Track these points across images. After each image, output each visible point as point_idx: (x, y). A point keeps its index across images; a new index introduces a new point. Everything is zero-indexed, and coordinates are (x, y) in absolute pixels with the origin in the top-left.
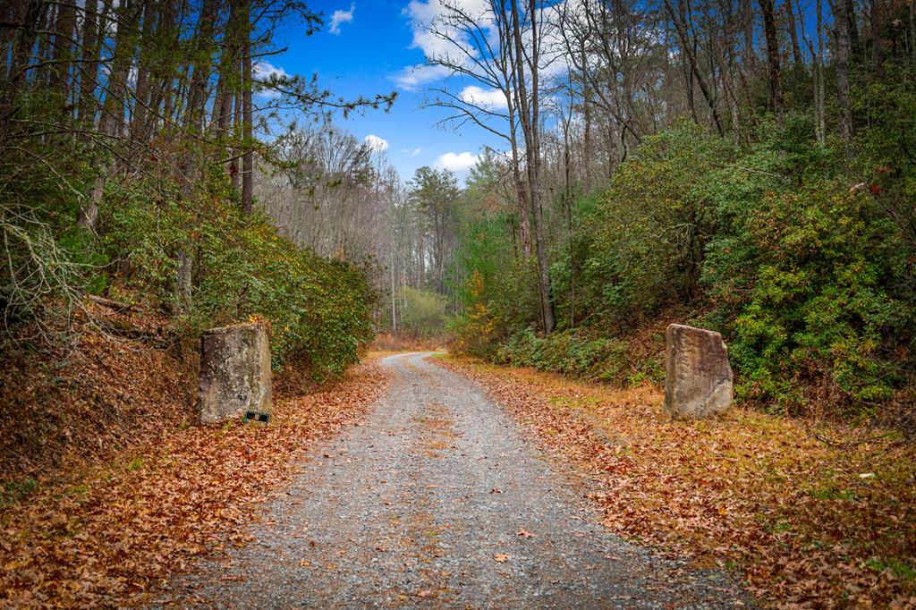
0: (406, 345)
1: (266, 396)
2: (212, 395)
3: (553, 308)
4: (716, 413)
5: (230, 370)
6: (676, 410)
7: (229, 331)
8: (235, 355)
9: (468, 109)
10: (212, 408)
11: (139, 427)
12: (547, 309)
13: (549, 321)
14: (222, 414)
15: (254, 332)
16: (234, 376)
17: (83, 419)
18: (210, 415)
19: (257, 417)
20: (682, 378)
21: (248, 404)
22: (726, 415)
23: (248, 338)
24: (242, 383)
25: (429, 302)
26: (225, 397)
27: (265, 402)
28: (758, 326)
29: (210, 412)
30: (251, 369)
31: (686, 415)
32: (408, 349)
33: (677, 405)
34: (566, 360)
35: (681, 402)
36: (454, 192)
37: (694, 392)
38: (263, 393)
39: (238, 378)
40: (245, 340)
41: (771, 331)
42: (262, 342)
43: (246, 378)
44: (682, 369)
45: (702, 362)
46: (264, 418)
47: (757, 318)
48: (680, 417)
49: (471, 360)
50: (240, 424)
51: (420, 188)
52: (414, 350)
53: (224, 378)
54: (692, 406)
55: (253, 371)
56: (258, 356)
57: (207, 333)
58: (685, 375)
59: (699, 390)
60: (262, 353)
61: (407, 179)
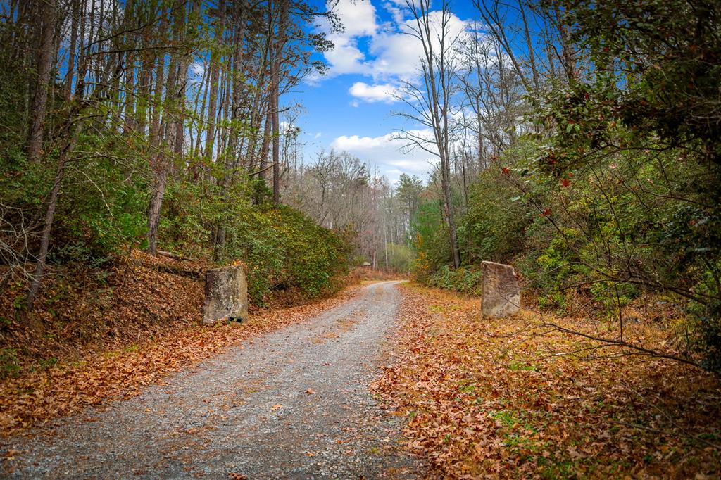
0: (390, 276)
1: (243, 307)
2: (210, 307)
3: (459, 253)
4: (510, 315)
5: (222, 293)
6: (485, 313)
7: (221, 271)
8: (225, 284)
9: (416, 139)
10: (210, 315)
11: (173, 326)
12: (456, 255)
13: (457, 261)
14: (215, 318)
15: (235, 271)
16: (223, 296)
17: (133, 322)
18: (209, 319)
19: (235, 320)
20: (488, 294)
21: (231, 312)
22: (516, 316)
23: (232, 273)
24: (228, 300)
25: (404, 252)
26: (218, 308)
27: (242, 311)
28: (552, 261)
29: (209, 317)
30: (234, 292)
31: (491, 316)
32: (391, 279)
33: (485, 310)
34: (462, 284)
35: (488, 308)
36: (419, 188)
37: (495, 303)
38: (240, 306)
39: (226, 297)
40: (231, 276)
41: (561, 265)
42: (241, 276)
43: (231, 297)
44: (488, 288)
45: (501, 284)
46: (239, 320)
47: (553, 256)
48: (488, 318)
49: (416, 284)
50: (224, 324)
51: (402, 187)
52: (394, 279)
53: (218, 297)
54: (495, 311)
55: (235, 293)
56: (238, 284)
57: (209, 272)
58: (490, 292)
59: (499, 301)
60: (241, 282)
61: (394, 182)
